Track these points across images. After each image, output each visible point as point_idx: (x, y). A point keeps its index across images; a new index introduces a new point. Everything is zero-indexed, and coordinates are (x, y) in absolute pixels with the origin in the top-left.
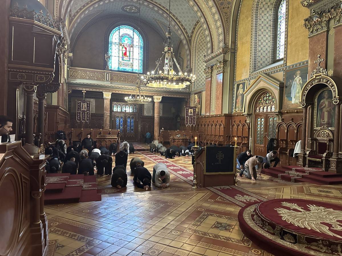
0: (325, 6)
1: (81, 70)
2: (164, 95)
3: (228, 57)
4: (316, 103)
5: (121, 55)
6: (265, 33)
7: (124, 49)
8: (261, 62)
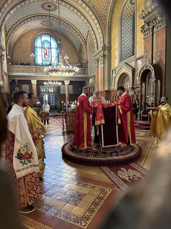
0: (151, 18)
1: (16, 67)
2: (71, 80)
3: (106, 53)
4: (147, 81)
5: (43, 55)
6: (127, 36)
7: (45, 50)
8: (125, 55)
